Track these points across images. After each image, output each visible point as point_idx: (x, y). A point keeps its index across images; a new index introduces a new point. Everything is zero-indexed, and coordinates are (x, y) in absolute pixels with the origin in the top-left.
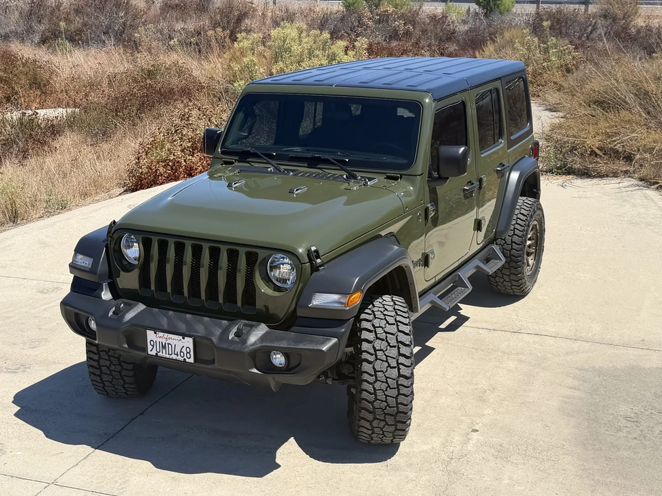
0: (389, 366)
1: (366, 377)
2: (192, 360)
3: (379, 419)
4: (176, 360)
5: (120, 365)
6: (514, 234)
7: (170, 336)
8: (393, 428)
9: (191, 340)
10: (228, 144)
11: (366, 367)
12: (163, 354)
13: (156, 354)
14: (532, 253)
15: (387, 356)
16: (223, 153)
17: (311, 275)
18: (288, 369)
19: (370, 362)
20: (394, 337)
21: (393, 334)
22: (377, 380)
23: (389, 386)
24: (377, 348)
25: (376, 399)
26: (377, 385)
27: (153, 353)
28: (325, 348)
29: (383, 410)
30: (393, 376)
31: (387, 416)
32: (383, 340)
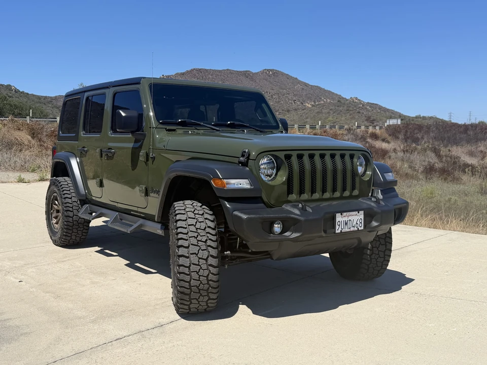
2: (362, 228)
4: (353, 231)
7: (351, 213)
9: (362, 212)
13: (341, 231)
27: (339, 231)
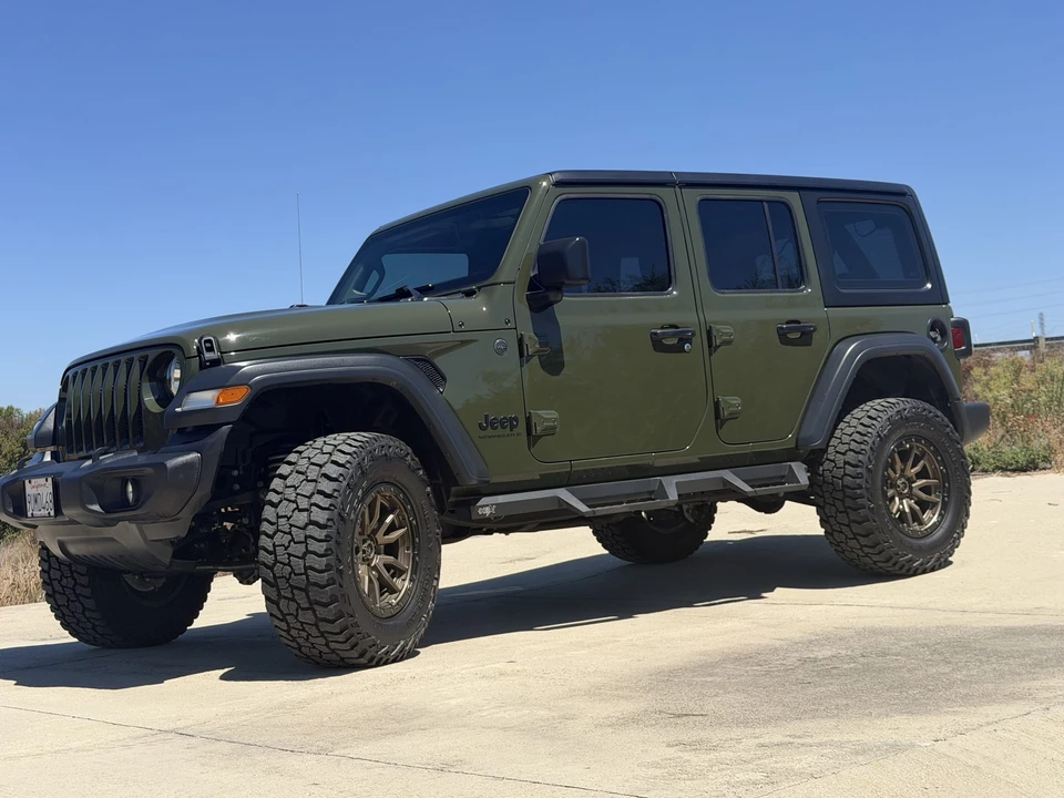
0: (297, 508)
1: (265, 526)
2: (53, 511)
3: (286, 598)
4: (45, 516)
7: (39, 481)
9: (51, 481)
11: (267, 512)
12: (37, 512)
13: (32, 514)
14: (935, 504)
15: (298, 494)
19: (273, 505)
20: (319, 469)
22: (277, 530)
23: (293, 540)
24: (289, 484)
25: (276, 561)
26: (278, 539)
28: (173, 462)
29: (288, 580)
30: (301, 524)
31: (295, 591)
32: (301, 473)
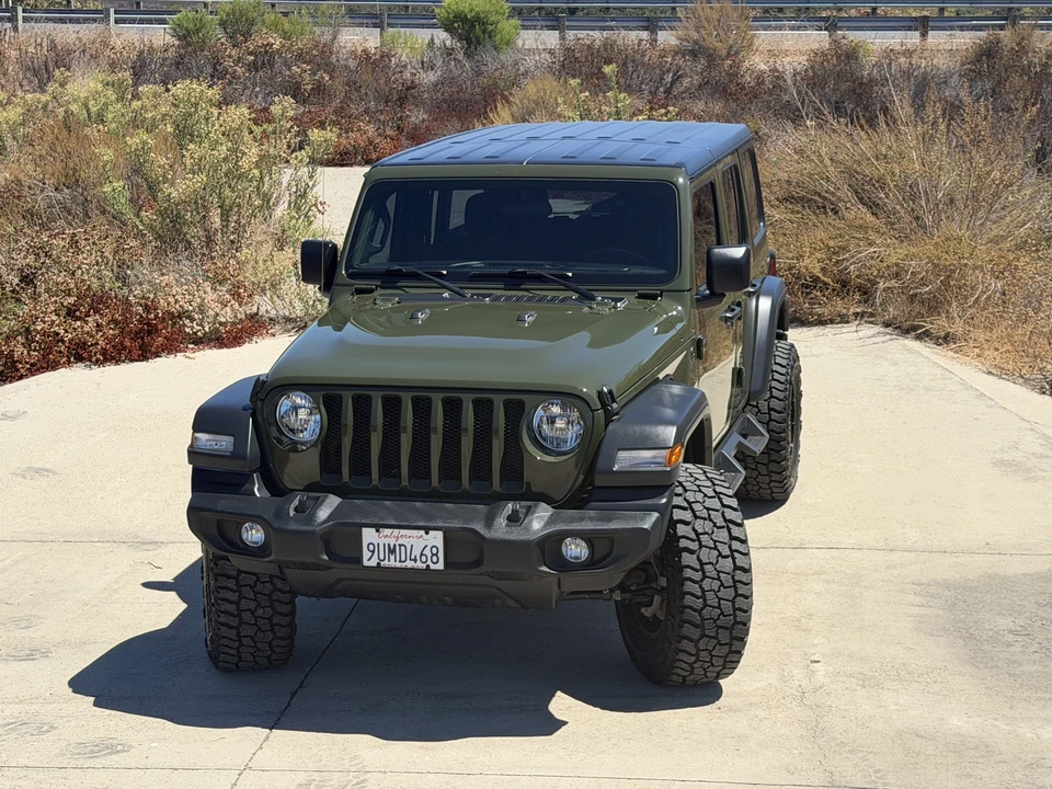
0: (720, 554)
1: (688, 573)
2: (440, 566)
3: (708, 636)
4: (413, 569)
5: (272, 607)
6: (772, 397)
7: (404, 532)
8: (726, 650)
9: (440, 535)
10: (356, 262)
11: (687, 559)
12: (392, 563)
13: (379, 564)
15: (715, 542)
16: (351, 276)
17: (606, 426)
18: (591, 563)
19: (692, 552)
20: (719, 514)
21: (718, 511)
22: (704, 577)
23: (722, 585)
24: (700, 531)
25: (705, 605)
26: (706, 584)
27: (373, 563)
28: (647, 526)
29: (715, 621)
31: (720, 631)
32: (705, 519)
